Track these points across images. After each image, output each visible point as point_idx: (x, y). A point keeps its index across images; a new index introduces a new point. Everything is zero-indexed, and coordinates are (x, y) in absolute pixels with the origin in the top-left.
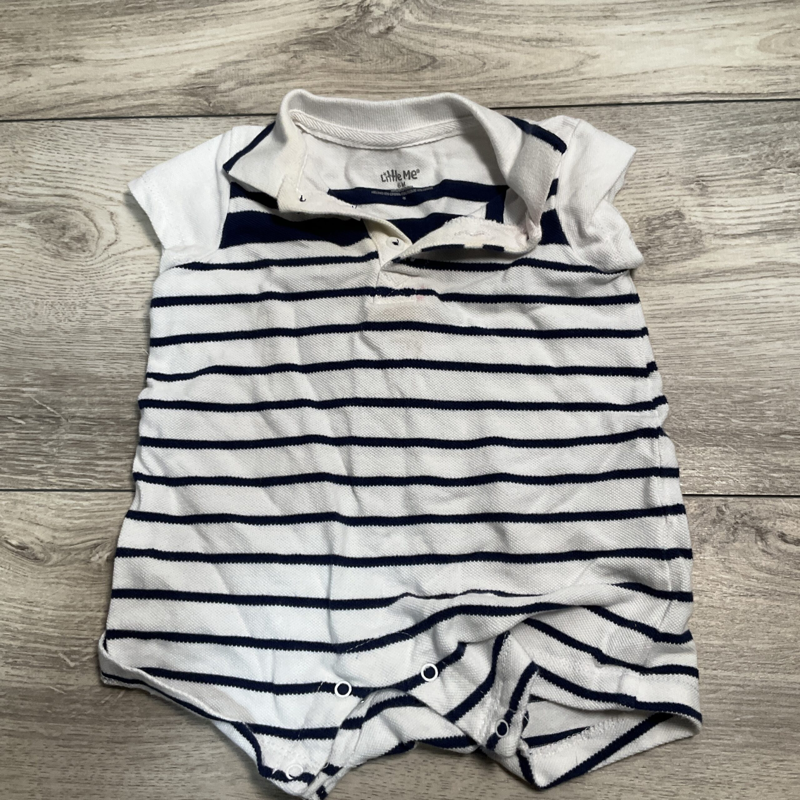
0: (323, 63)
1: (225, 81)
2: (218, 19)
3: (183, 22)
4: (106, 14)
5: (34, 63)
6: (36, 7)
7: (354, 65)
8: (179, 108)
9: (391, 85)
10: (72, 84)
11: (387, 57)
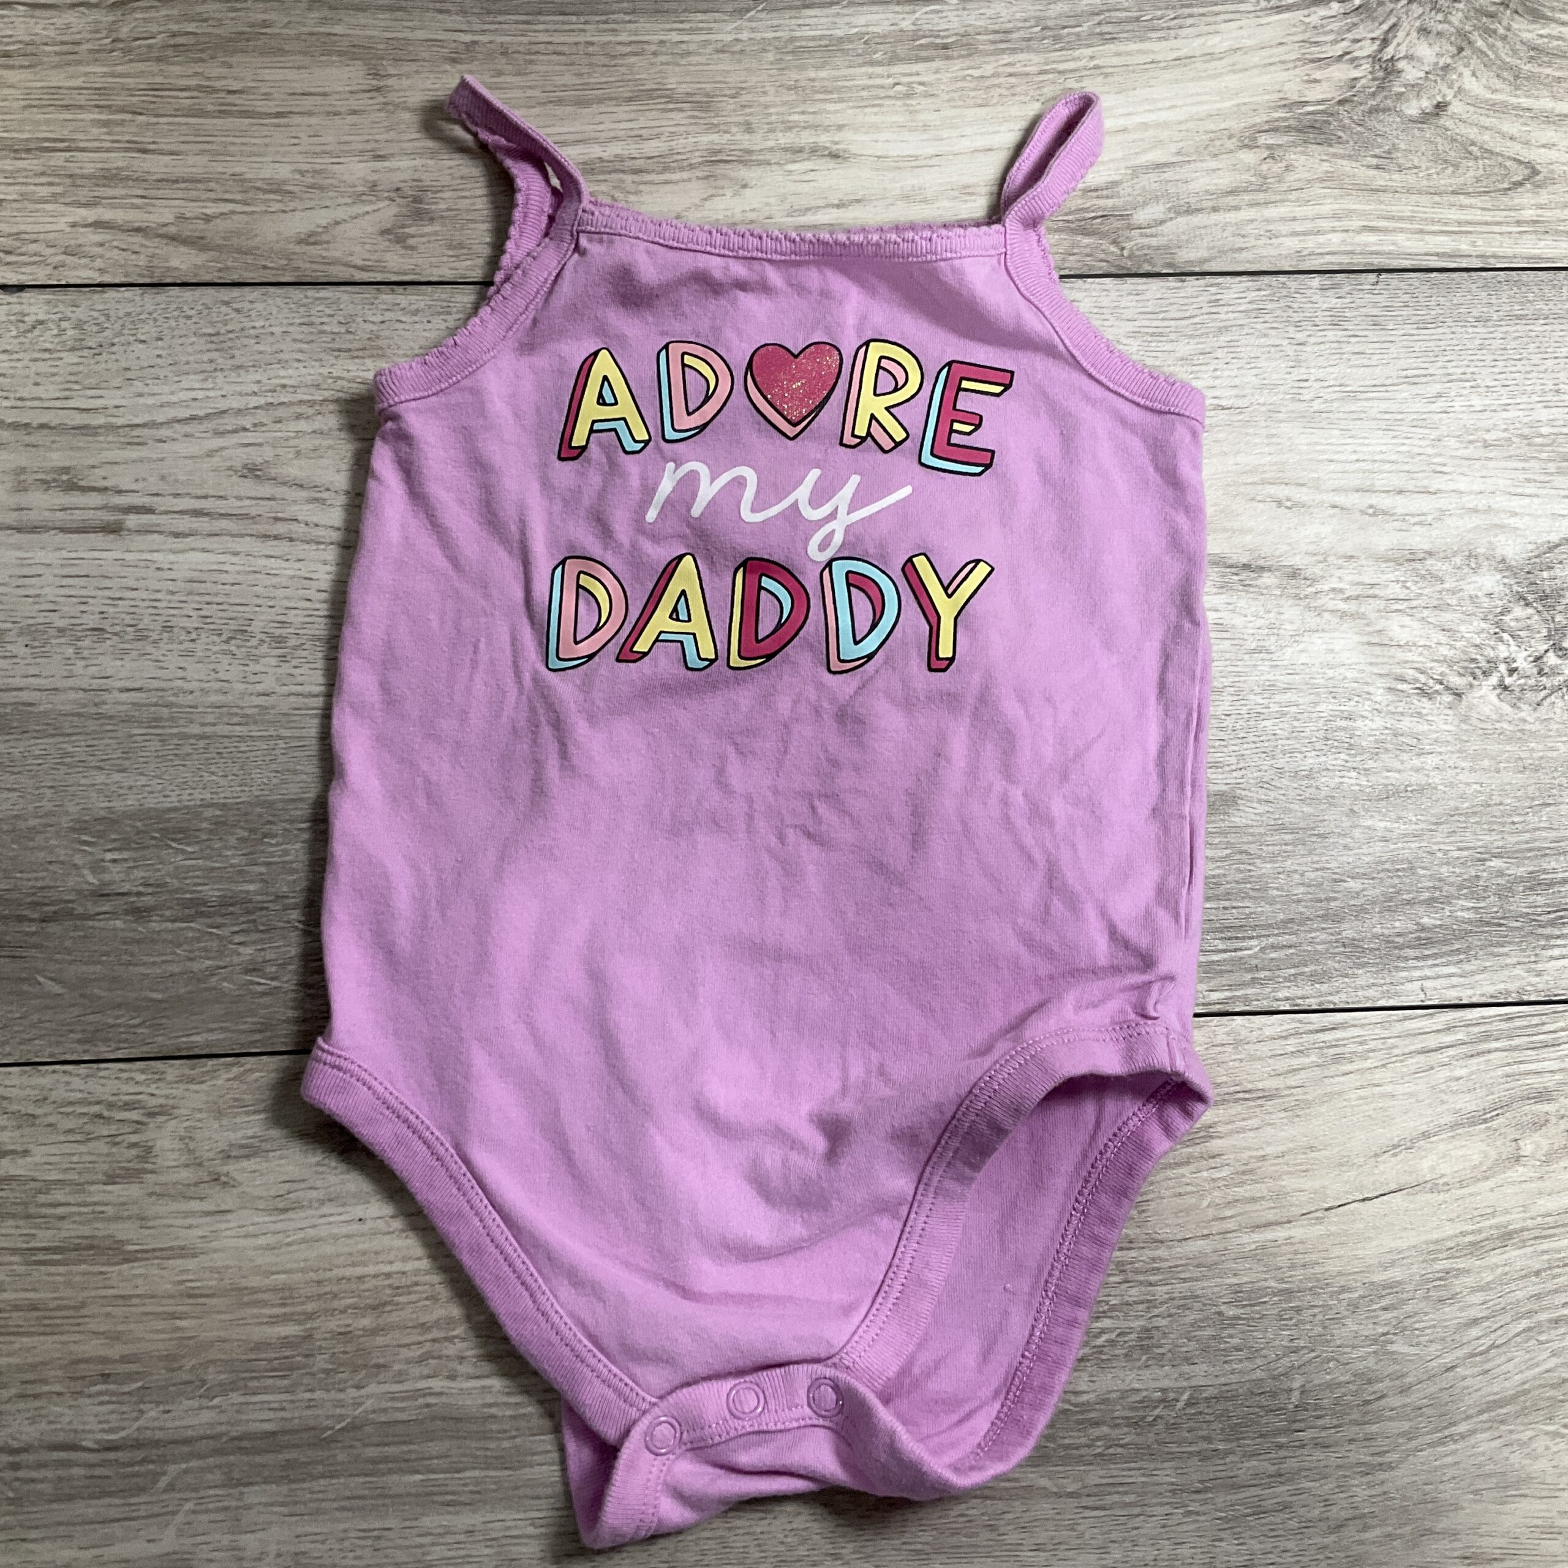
0: (1327, 172)
1: (1145, 204)
2: (1106, 75)
3: (1036, 79)
4: (878, 56)
5: (746, 158)
6: (729, 38)
7: (1386, 175)
8: (1063, 260)
9: (1463, 217)
10: (838, 206)
11: (1446, 161)
